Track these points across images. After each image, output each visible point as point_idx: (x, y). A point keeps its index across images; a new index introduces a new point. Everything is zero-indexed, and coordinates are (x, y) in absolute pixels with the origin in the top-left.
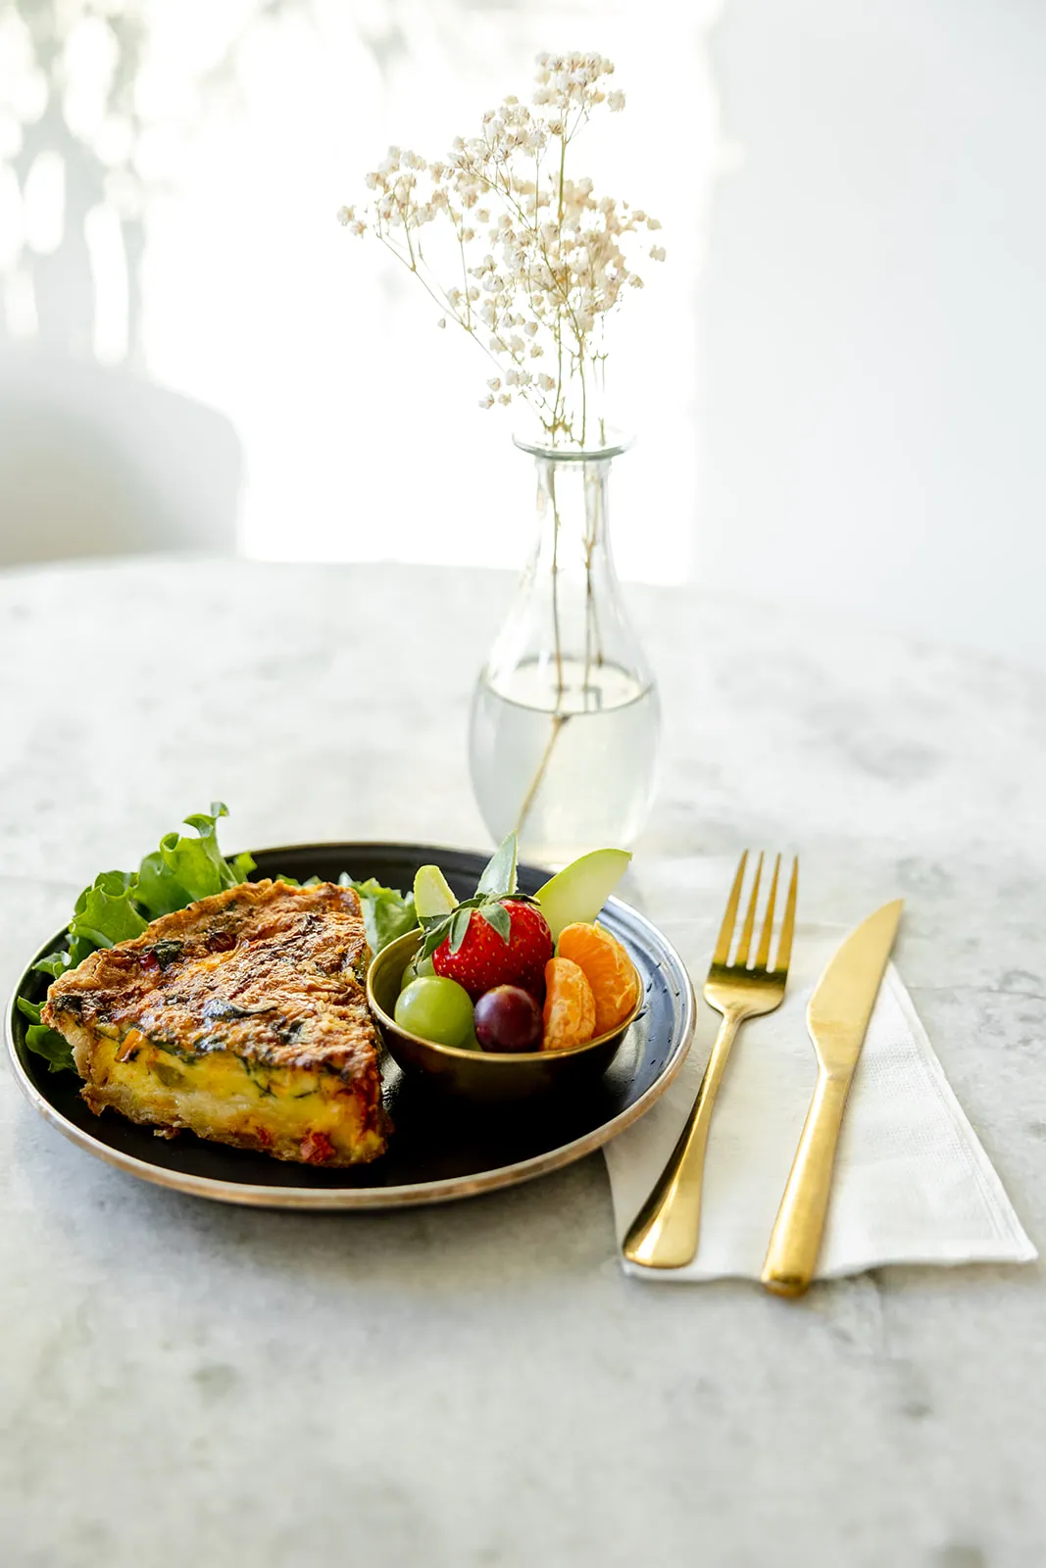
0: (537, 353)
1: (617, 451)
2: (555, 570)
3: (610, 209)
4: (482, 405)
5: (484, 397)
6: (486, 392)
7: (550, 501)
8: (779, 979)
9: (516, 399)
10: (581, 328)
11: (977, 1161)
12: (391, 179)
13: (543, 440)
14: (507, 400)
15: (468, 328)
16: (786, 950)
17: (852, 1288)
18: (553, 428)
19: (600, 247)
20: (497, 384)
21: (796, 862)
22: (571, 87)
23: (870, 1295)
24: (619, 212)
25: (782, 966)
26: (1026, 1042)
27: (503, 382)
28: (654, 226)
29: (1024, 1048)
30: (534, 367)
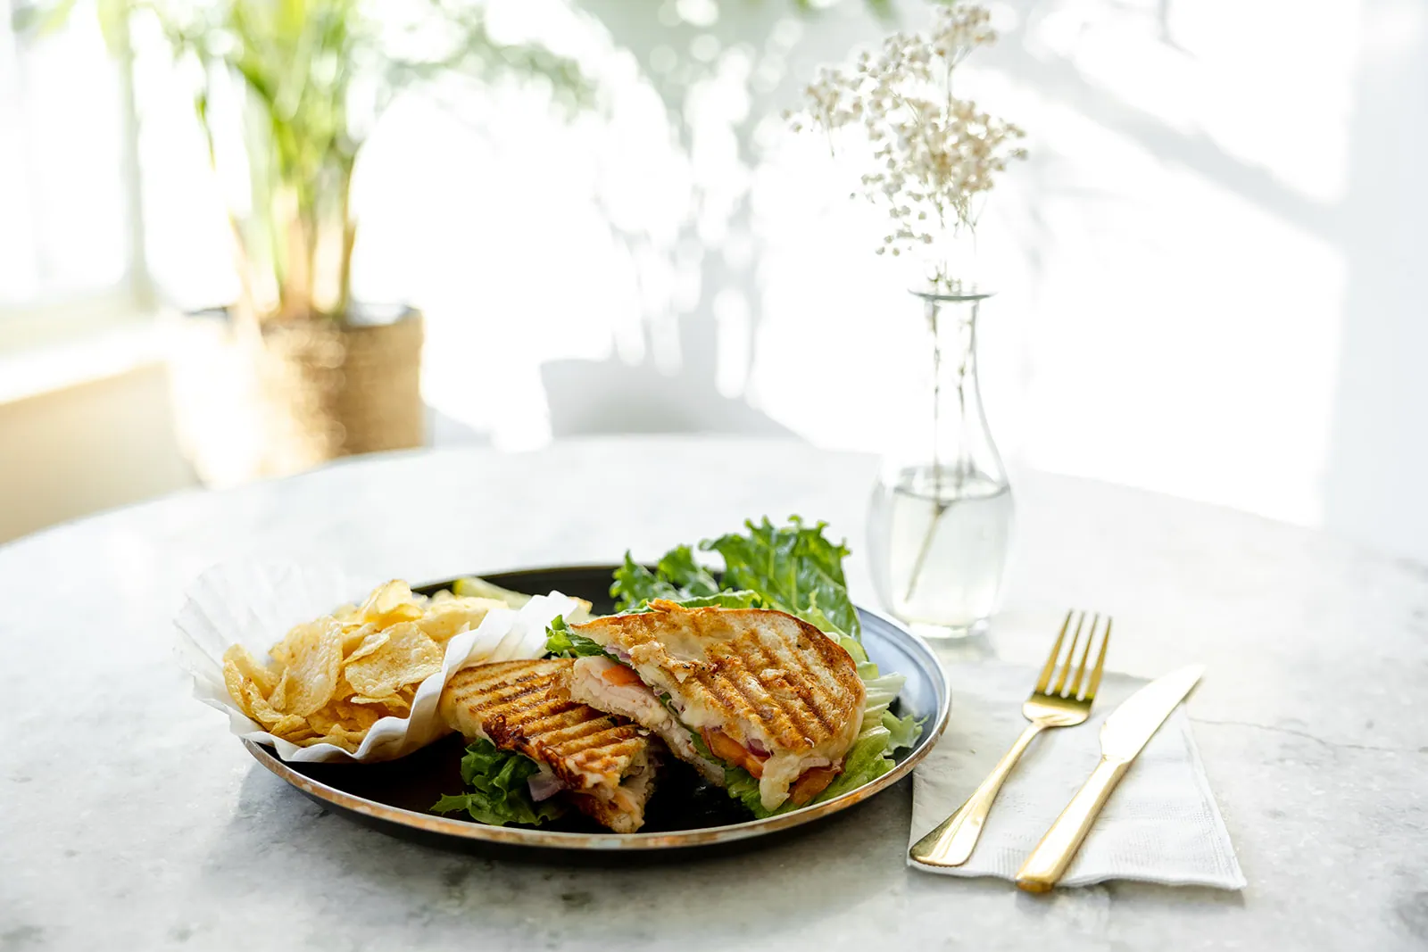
0: (922, 216)
1: (987, 295)
2: (937, 391)
3: (986, 119)
4: (876, 253)
5: (879, 247)
6: (882, 244)
8: (1087, 703)
9: (905, 254)
10: (959, 204)
11: (1215, 825)
12: (821, 92)
13: (929, 289)
14: (895, 252)
16: (1093, 687)
17: (1089, 895)
18: (936, 281)
19: (980, 150)
20: (889, 240)
21: (1110, 621)
22: (956, 26)
23: (1103, 897)
24: (994, 124)
25: (1090, 696)
26: (1281, 760)
27: (893, 237)
28: (1020, 134)
29: (1279, 764)
30: (918, 228)
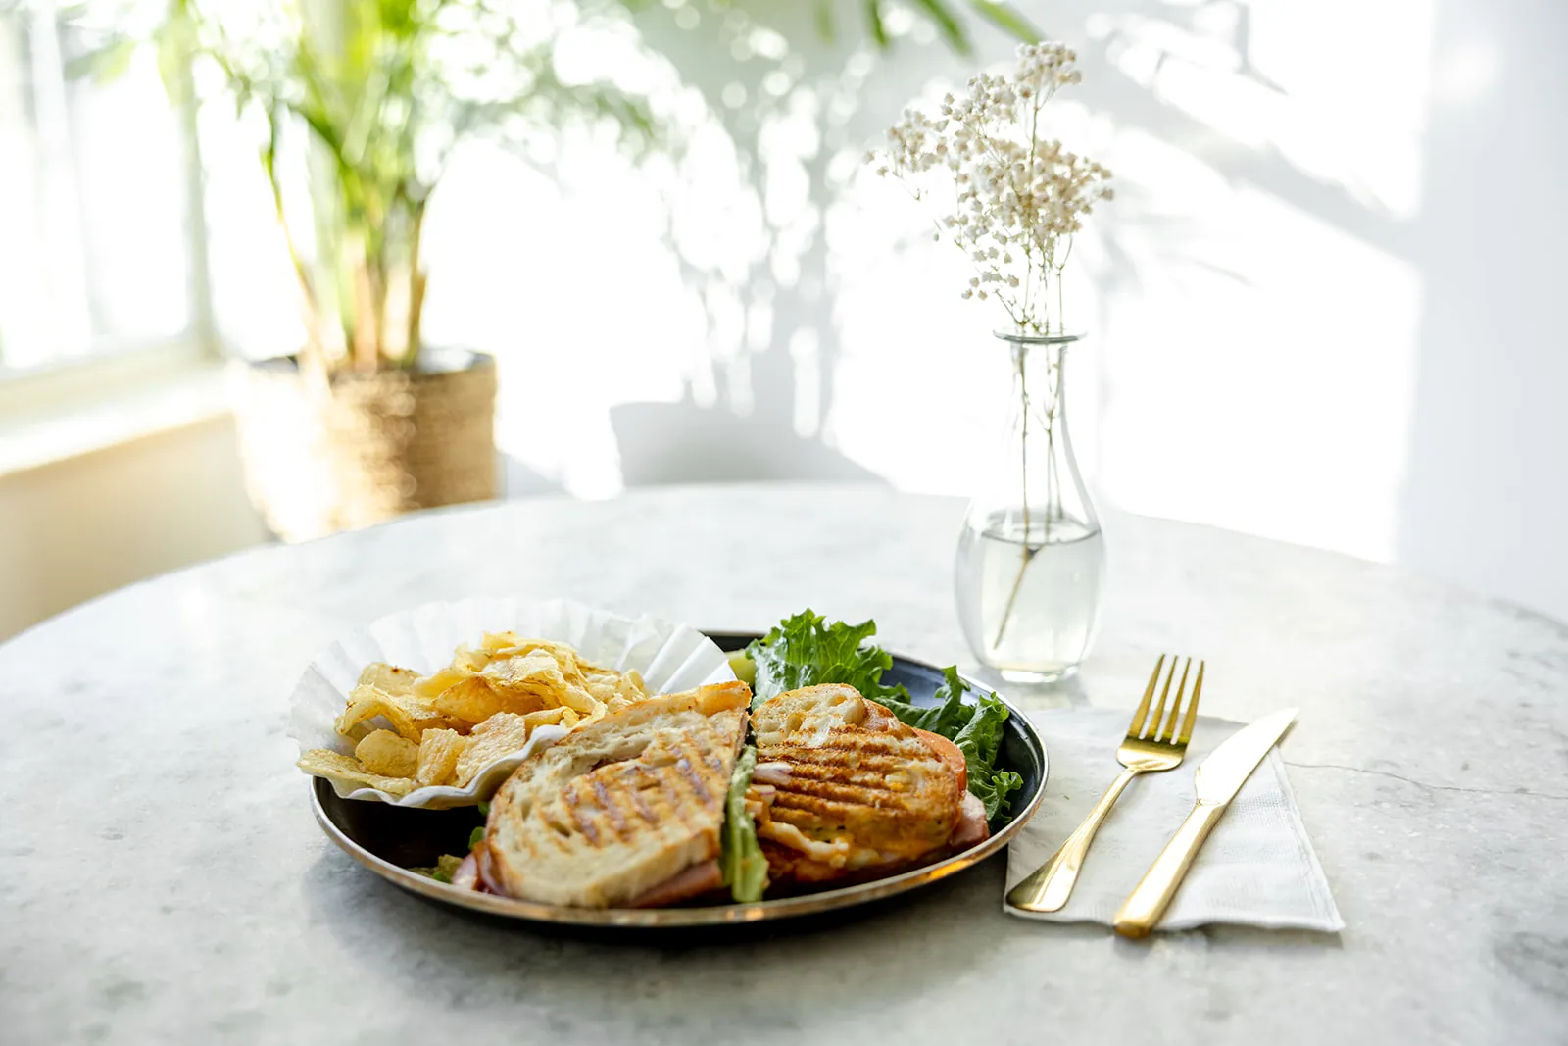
0: (1008, 260)
1: (1074, 339)
2: (1025, 434)
3: (1072, 160)
4: (963, 296)
5: (966, 290)
6: (968, 287)
7: (1019, 376)
8: (1181, 747)
9: (992, 297)
10: (1045, 246)
12: (905, 134)
13: (1015, 331)
14: (983, 295)
15: (960, 245)
16: (1187, 732)
17: (1187, 939)
18: (1023, 323)
19: (1066, 190)
20: (975, 282)
21: (1203, 664)
22: (1041, 67)
23: (1201, 941)
24: (1079, 164)
25: (1184, 739)
26: (1377, 803)
27: (980, 280)
28: (1106, 175)
29: (1375, 807)
30: (1005, 271)
